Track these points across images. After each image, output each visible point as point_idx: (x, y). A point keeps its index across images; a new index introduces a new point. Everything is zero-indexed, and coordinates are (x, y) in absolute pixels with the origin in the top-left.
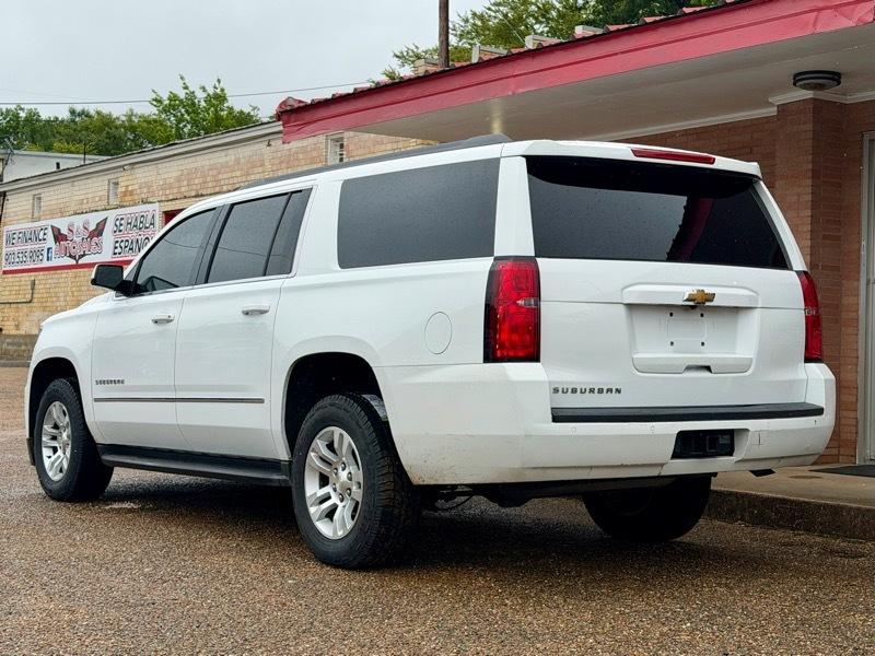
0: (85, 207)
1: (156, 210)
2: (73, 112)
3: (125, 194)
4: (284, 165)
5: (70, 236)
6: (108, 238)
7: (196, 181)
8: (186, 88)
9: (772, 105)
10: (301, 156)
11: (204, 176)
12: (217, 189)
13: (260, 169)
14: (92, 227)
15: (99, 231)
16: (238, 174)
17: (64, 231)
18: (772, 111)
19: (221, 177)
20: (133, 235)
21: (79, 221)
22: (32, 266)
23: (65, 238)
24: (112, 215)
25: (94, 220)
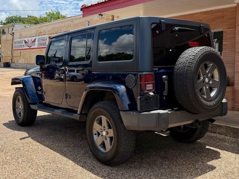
0: (31, 36)
1: (47, 36)
2: (28, 16)
3: (40, 33)
4: (76, 26)
5: (28, 42)
6: (36, 43)
7: (56, 30)
8: (52, 11)
9: (235, 3)
10: (79, 24)
11: (57, 29)
12: (61, 32)
13: (70, 27)
14: (33, 40)
15: (34, 41)
16: (65, 28)
17: (27, 41)
18: (235, 5)
19: (61, 29)
20: (42, 42)
21: (30, 39)
22: (20, 49)
23: (27, 43)
24: (37, 37)
25: (33, 39)
